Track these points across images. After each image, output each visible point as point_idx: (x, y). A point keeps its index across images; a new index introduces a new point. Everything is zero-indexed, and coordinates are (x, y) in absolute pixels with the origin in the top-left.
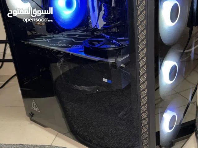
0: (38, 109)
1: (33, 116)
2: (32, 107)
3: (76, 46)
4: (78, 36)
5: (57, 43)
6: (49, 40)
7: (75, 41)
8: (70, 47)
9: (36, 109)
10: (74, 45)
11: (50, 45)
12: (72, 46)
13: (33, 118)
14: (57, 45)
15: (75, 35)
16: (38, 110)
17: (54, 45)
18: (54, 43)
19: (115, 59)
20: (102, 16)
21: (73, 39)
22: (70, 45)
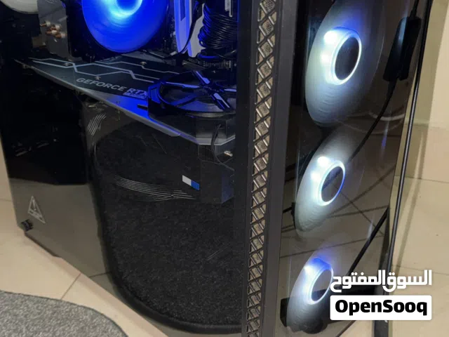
0: (41, 216)
1: (31, 229)
2: (30, 209)
3: (134, 93)
4: (145, 66)
5: (94, 78)
6: (77, 68)
7: (134, 78)
8: (121, 93)
9: (38, 216)
10: (130, 90)
11: (78, 80)
12: (125, 90)
13: (30, 232)
14: (94, 82)
15: (139, 61)
16: (41, 219)
17: (87, 81)
18: (87, 77)
19: (210, 139)
20: (198, 32)
21: (131, 72)
22: (122, 88)
